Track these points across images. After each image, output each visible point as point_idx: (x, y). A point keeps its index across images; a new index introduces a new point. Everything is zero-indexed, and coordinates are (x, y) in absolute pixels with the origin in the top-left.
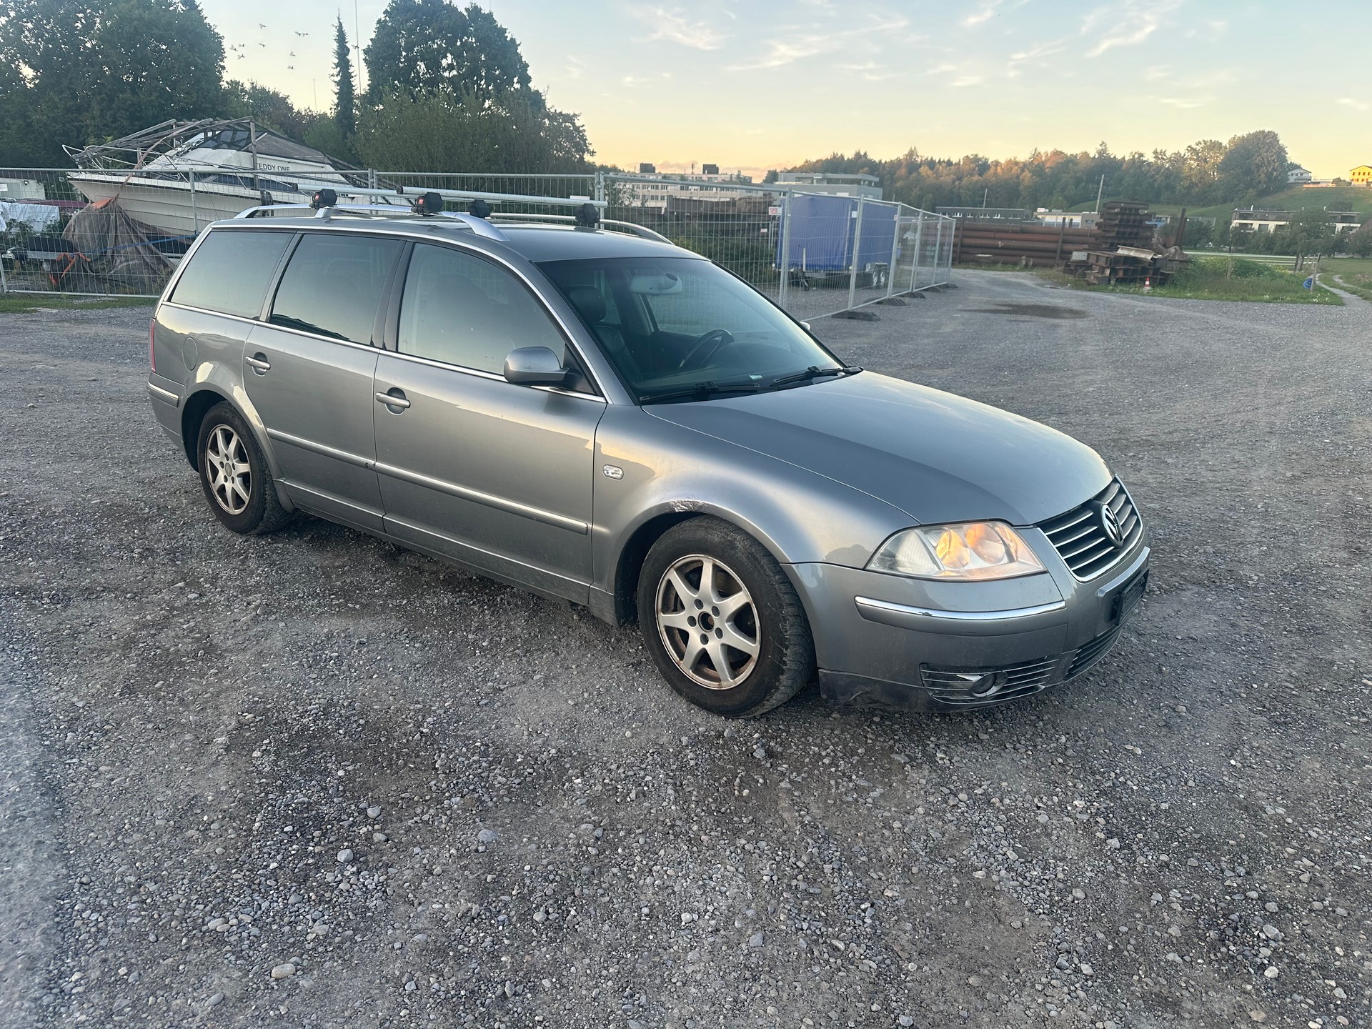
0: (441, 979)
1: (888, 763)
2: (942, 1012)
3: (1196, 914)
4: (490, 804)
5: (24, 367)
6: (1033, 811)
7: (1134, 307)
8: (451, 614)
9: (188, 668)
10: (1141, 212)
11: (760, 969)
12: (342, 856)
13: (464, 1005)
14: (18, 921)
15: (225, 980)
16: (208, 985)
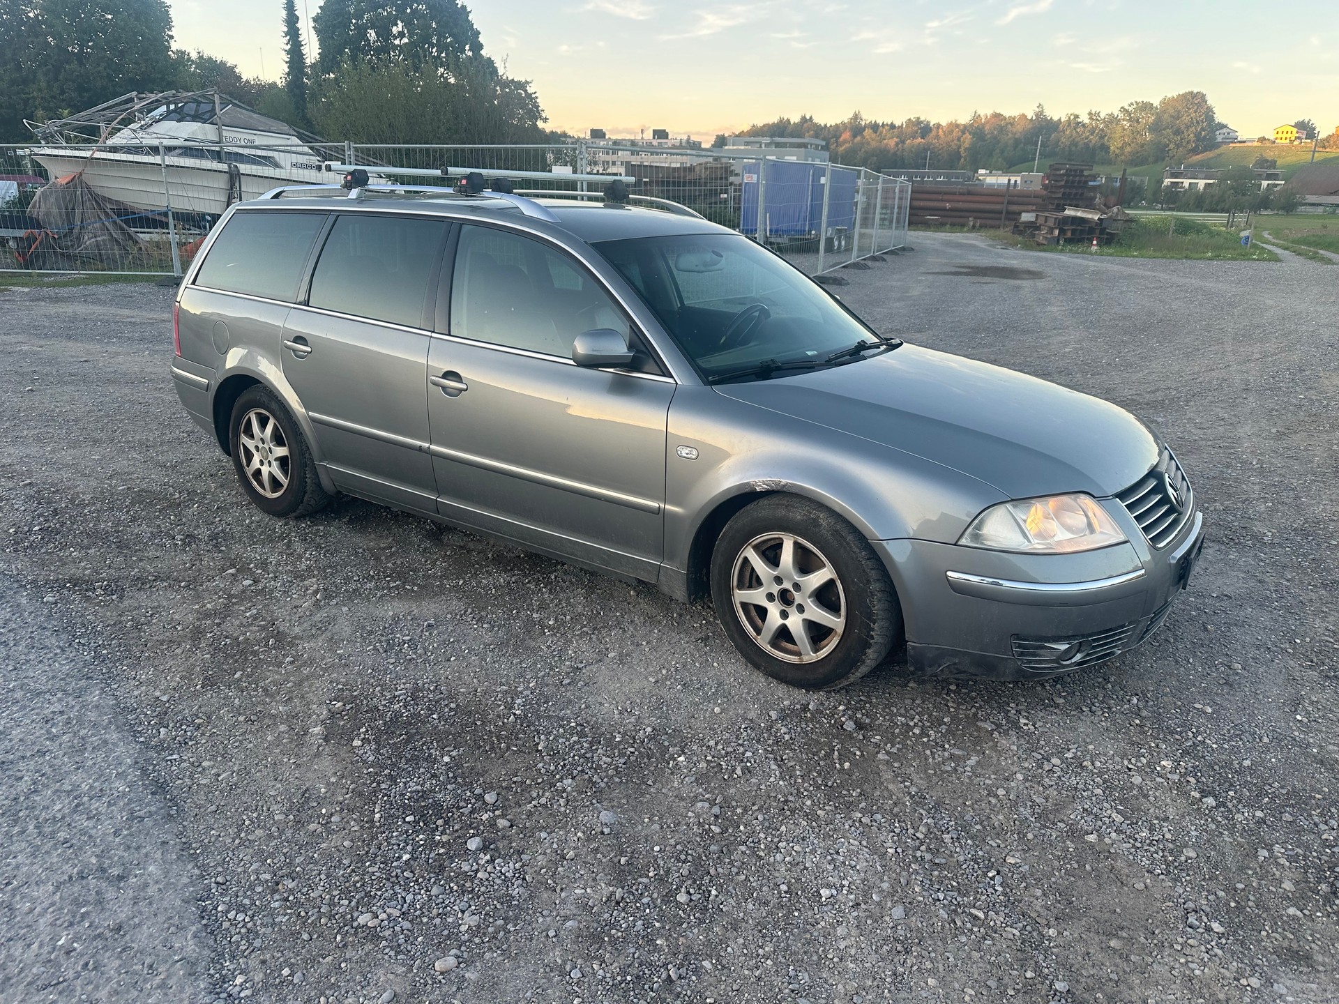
0: (603, 965)
1: (976, 731)
2: (1093, 976)
3: (1303, 868)
4: (603, 785)
5: (9, 349)
6: (1125, 773)
7: (1088, 267)
8: (509, 594)
9: (262, 657)
10: (1086, 173)
11: (910, 941)
12: (473, 844)
13: (634, 990)
14: (166, 925)
15: (391, 977)
16: (375, 982)
